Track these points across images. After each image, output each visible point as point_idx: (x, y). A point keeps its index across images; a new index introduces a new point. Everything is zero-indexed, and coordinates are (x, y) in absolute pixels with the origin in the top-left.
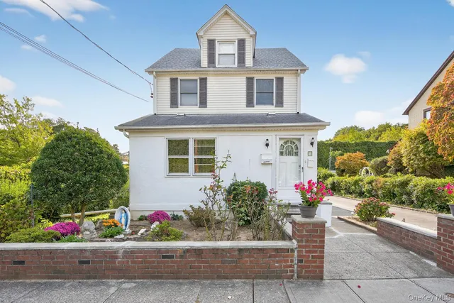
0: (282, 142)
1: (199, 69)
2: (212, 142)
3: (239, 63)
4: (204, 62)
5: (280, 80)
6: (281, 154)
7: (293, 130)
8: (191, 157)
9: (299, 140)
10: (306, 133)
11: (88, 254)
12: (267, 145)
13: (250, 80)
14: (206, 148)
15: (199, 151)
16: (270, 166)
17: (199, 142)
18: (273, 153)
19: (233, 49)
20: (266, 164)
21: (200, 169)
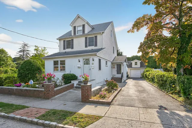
0: (84, 60)
1: (71, 37)
2: (64, 61)
3: (83, 32)
4: (73, 34)
5: (96, 37)
6: (85, 64)
7: (87, 56)
8: (59, 66)
9: (89, 59)
10: (91, 57)
11: (10, 89)
12: (79, 61)
13: (86, 38)
14: (63, 63)
15: (61, 64)
16: (80, 69)
17: (61, 61)
18: (81, 64)
19: (81, 28)
20: (79, 68)
21: (61, 70)
